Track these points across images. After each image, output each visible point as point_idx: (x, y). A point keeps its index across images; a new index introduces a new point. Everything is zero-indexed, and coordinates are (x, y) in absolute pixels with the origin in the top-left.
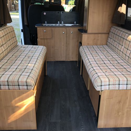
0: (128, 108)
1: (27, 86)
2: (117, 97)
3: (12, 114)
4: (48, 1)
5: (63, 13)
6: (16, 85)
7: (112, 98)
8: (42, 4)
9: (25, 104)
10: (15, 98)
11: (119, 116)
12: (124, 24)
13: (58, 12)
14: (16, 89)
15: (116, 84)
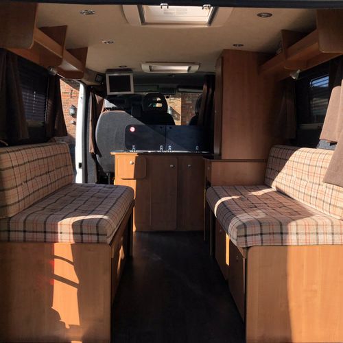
1: (98, 234)
5: (171, 128)
6: (76, 233)
7: (271, 266)
13: (159, 126)
15: (275, 232)
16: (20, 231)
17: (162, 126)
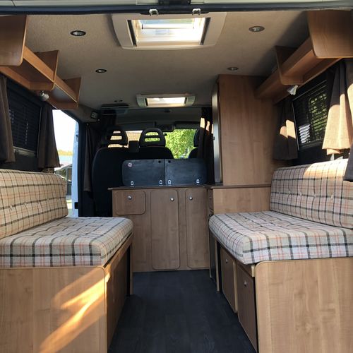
0: (323, 310)
1: (91, 255)
2: (291, 279)
3: (51, 333)
4: (138, 140)
5: (169, 162)
6: (67, 255)
7: (282, 283)
8: (125, 146)
9: (83, 301)
10: (62, 287)
11: (309, 334)
12: (296, 157)
13: (158, 160)
14: (66, 264)
15: (283, 245)
16: (7, 256)
17: (160, 160)
